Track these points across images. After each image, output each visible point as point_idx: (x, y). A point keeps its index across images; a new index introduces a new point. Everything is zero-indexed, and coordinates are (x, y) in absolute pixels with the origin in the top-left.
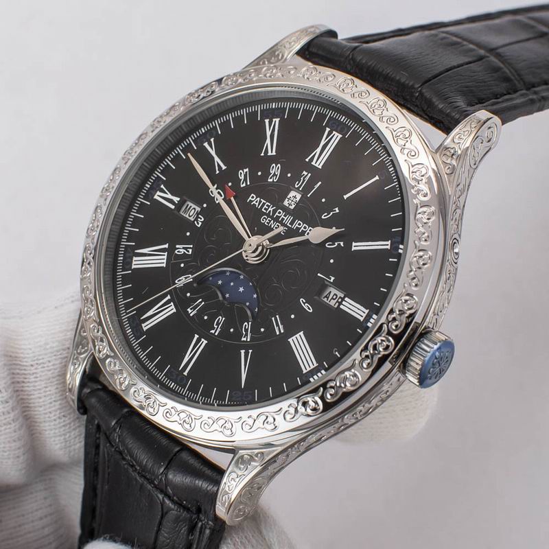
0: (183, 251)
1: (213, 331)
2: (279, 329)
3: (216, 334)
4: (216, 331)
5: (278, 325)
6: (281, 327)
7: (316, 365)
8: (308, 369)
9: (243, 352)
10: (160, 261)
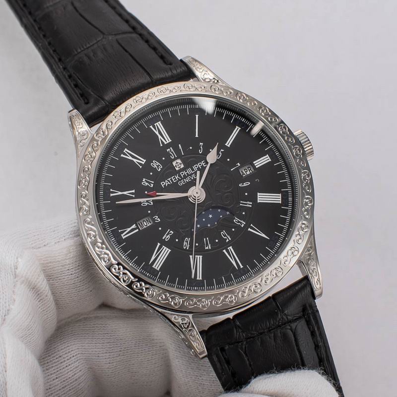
0: (168, 236)
1: (227, 240)
2: (249, 204)
3: (230, 239)
4: (228, 238)
5: (246, 204)
6: (248, 203)
7: (280, 195)
8: (280, 200)
9: (249, 229)
10: (166, 251)
